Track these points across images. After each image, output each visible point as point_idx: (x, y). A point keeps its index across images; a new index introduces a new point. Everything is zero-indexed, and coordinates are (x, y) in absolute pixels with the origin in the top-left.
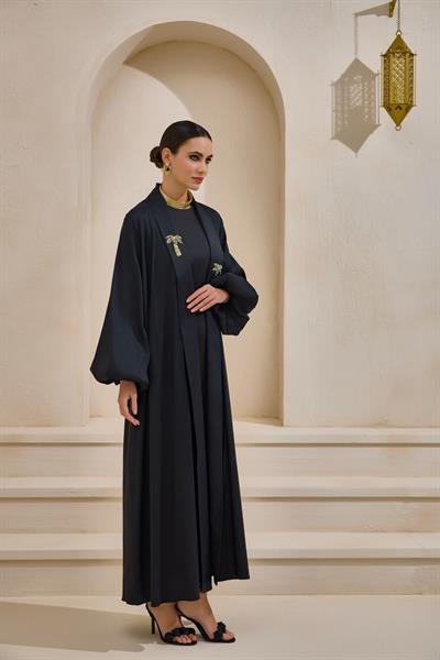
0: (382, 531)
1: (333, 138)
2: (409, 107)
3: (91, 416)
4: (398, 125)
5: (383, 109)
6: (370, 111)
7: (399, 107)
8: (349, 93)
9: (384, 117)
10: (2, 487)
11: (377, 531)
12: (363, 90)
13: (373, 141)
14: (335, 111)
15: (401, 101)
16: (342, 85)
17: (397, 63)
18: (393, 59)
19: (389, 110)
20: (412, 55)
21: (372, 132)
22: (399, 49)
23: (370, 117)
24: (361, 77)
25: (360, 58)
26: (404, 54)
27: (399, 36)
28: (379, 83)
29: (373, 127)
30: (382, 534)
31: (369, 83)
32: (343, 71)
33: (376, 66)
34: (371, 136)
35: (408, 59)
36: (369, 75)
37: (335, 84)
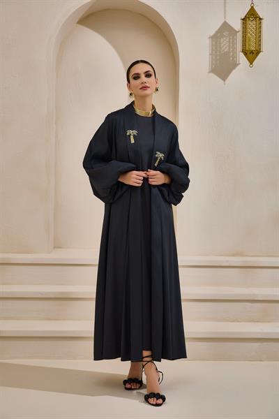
0: (238, 321)
1: (210, 72)
2: (258, 52)
3: (54, 248)
4: (251, 64)
5: (242, 54)
6: (233, 55)
7: (252, 52)
8: (220, 43)
9: (242, 58)
10: (1, 291)
11: (233, 321)
12: (229, 41)
13: (235, 75)
14: (211, 54)
15: (253, 49)
16: (216, 38)
17: (251, 24)
18: (249, 22)
19: (246, 54)
20: (260, 19)
21: (234, 68)
22: (252, 15)
23: (233, 59)
24: (227, 33)
25: (227, 21)
26: (256, 18)
27: (252, 7)
28: (239, 37)
29: (235, 65)
30: (238, 323)
31: (233, 37)
32: (216, 29)
33: (237, 26)
34: (234, 71)
35: (258, 22)
36: (233, 32)
37: (212, 38)
